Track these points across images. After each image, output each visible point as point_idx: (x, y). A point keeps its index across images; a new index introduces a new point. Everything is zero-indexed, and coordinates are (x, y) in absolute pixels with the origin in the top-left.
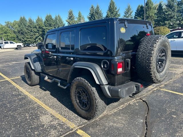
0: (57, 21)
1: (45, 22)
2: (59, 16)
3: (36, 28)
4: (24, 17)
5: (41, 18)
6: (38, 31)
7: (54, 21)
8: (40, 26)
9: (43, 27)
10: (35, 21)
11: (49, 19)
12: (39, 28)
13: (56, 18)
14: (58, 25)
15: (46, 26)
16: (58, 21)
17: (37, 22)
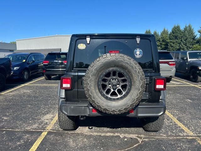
0: (186, 32)
1: (170, 35)
2: (189, 26)
3: (160, 41)
4: (149, 30)
5: (167, 30)
6: (161, 44)
7: (182, 32)
8: (164, 39)
9: (167, 40)
10: (160, 34)
11: (176, 31)
12: (163, 41)
13: (185, 29)
14: (186, 37)
15: (170, 39)
16: (188, 32)
17: (162, 35)
